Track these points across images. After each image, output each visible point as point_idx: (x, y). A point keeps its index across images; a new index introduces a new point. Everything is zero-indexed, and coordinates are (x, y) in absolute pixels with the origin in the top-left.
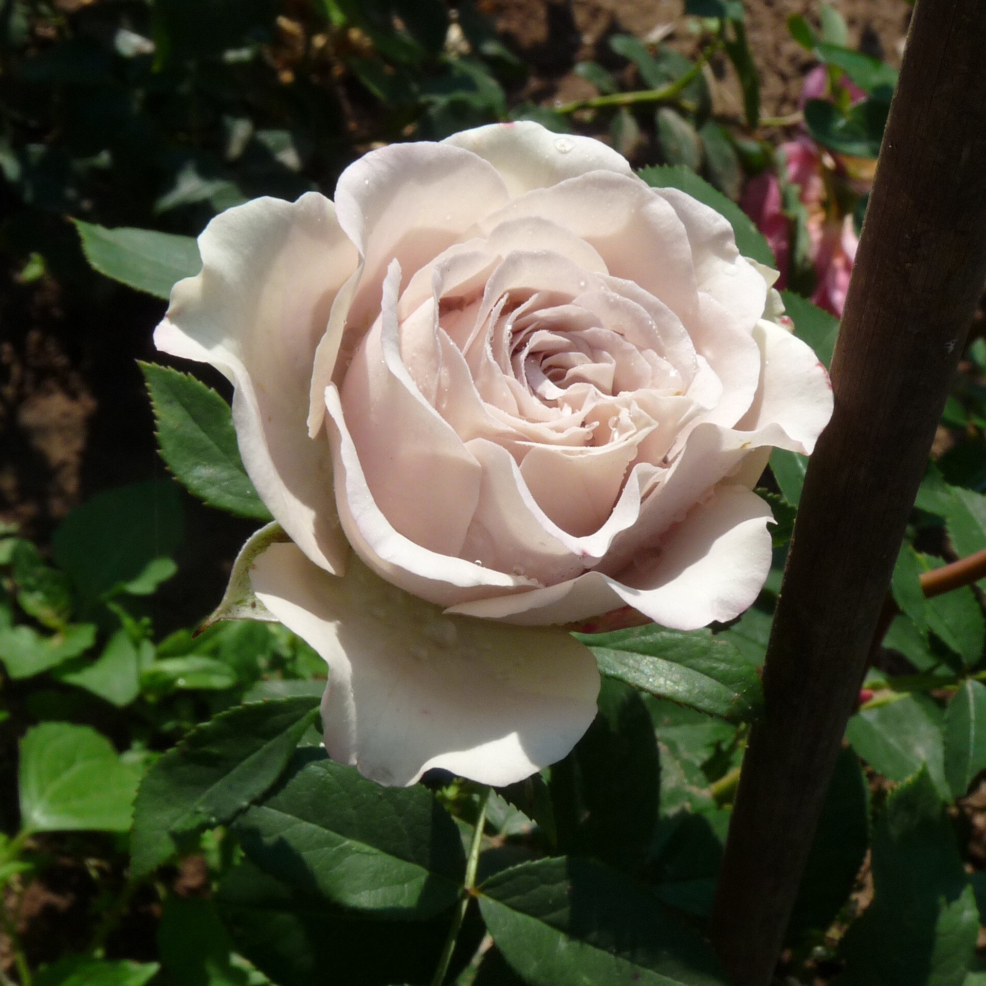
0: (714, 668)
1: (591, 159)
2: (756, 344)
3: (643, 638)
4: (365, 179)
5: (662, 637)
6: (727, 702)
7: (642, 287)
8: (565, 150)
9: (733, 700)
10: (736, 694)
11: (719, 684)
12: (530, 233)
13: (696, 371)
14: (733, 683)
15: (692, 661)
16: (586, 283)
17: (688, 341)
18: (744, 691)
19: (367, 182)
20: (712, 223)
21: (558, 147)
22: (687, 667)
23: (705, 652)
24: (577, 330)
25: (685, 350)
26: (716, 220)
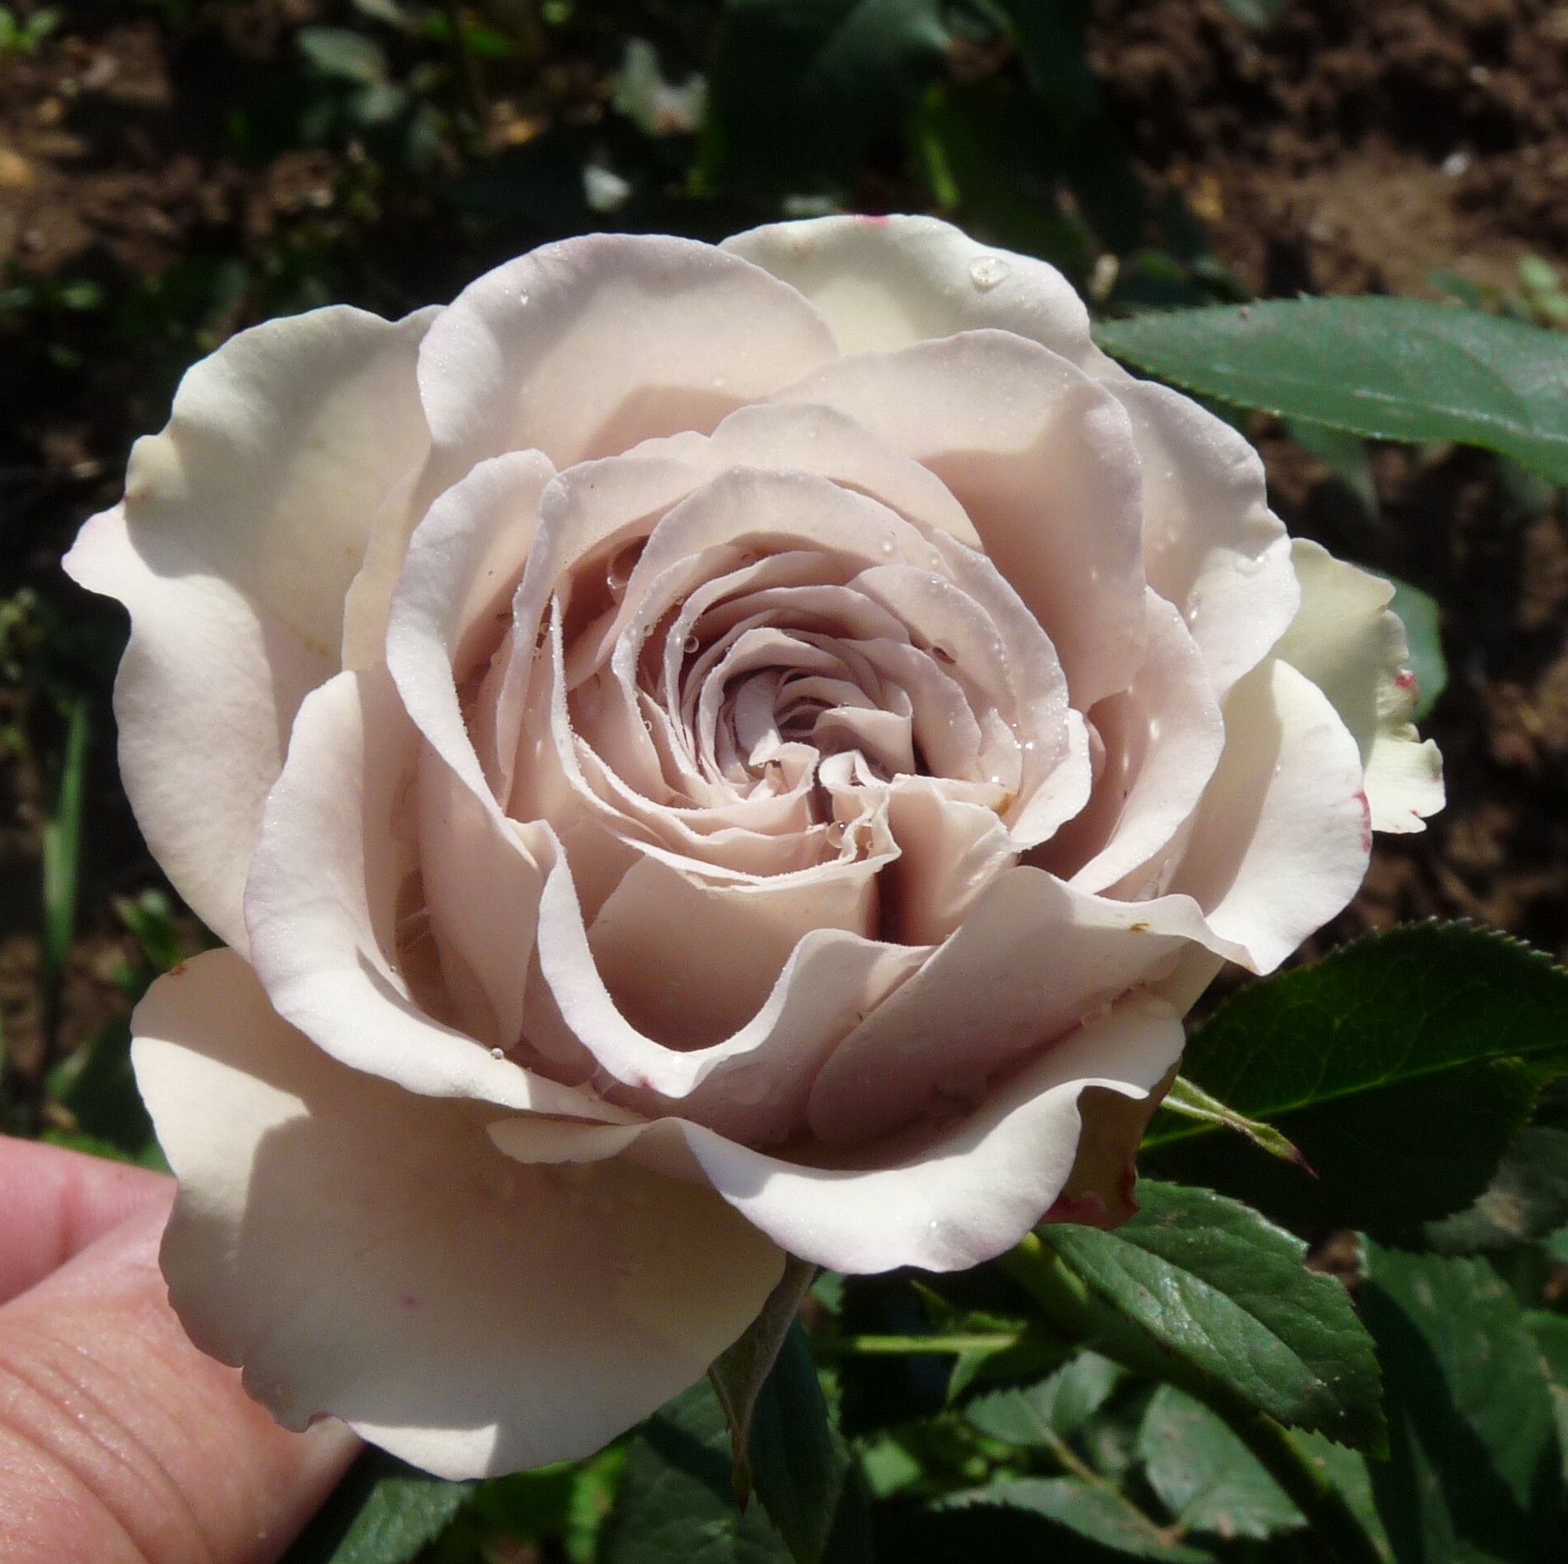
0: (1288, 1321)
1: (1028, 305)
2: (1221, 724)
3: (1180, 1231)
4: (523, 293)
5: (1212, 1238)
6: (1295, 1392)
7: (1002, 572)
8: (987, 281)
9: (1308, 1392)
10: (1319, 1382)
11: (1291, 1353)
12: (812, 435)
13: (1060, 759)
14: (1318, 1358)
15: (1251, 1298)
16: (894, 549)
17: (1060, 696)
18: (1337, 1379)
19: (524, 300)
20: (1229, 462)
21: (975, 274)
22: (1240, 1305)
23: (1281, 1285)
24: (855, 639)
25: (1049, 713)
26: (1241, 458)
